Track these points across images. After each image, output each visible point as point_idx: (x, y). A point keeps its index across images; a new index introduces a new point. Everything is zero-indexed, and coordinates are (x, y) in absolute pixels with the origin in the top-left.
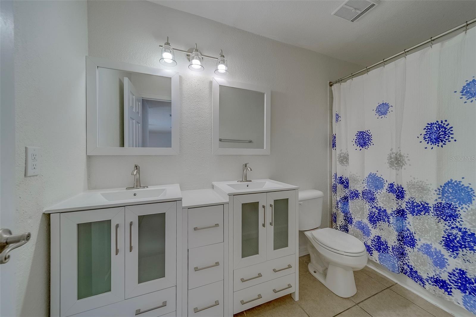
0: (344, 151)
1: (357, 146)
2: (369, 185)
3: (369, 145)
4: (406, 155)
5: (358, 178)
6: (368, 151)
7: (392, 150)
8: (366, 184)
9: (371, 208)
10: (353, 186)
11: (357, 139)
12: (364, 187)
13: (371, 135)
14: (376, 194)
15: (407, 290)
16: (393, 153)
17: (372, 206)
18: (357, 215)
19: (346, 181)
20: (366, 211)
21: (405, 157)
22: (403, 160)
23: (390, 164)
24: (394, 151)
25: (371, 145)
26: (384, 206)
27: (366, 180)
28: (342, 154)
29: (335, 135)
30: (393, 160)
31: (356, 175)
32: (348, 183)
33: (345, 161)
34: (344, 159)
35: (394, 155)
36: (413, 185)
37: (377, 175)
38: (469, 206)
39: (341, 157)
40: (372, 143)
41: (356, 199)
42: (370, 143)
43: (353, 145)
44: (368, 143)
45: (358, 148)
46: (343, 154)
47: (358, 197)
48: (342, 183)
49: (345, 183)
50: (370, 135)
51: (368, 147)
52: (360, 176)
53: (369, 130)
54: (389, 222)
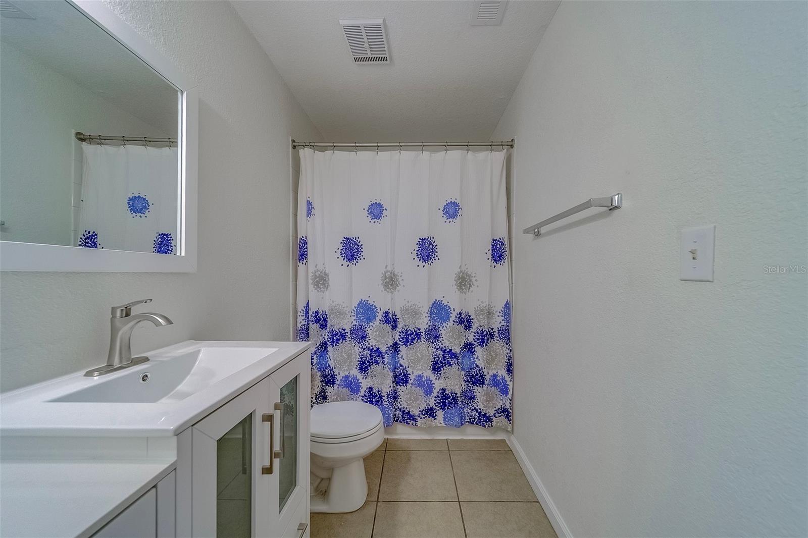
0: (320, 267)
1: (344, 259)
2: (359, 319)
3: (359, 259)
4: (399, 274)
5: (345, 309)
6: (358, 269)
7: (386, 266)
8: (355, 318)
9: (361, 350)
10: (335, 323)
11: (344, 248)
12: (352, 322)
13: (362, 245)
14: (368, 329)
15: (398, 440)
16: (387, 271)
17: (364, 347)
18: (343, 368)
19: (323, 317)
20: (356, 357)
21: (399, 276)
22: (397, 280)
23: (385, 286)
24: (389, 268)
25: (360, 259)
26: (377, 344)
27: (354, 311)
28: (317, 271)
29: (305, 238)
30: (387, 280)
31: (342, 306)
32: (325, 320)
33: (322, 284)
34: (321, 281)
35: (389, 274)
36: (407, 310)
37: (368, 302)
38: (447, 324)
39: (316, 277)
40: (362, 256)
41: (342, 343)
42: (360, 257)
43: (338, 258)
44: (357, 255)
45: (345, 263)
46: (319, 273)
47: (345, 340)
48: (317, 321)
49: (322, 321)
50: (360, 244)
51: (357, 262)
52: (347, 307)
53: (358, 238)
54: (384, 363)
